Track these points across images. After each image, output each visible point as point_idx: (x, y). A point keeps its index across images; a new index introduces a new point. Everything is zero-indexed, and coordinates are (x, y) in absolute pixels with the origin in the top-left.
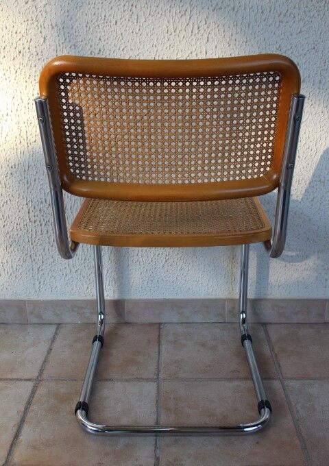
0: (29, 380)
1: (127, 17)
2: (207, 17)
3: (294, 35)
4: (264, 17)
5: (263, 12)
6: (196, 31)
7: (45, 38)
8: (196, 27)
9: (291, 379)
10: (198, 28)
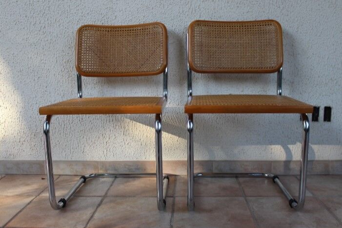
0: (100, 196)
1: (158, 6)
2: (200, 5)
3: (245, 14)
4: (229, 4)
5: (228, 2)
6: (194, 12)
7: (116, 17)
8: (194, 10)
9: (250, 196)
10: (195, 10)
